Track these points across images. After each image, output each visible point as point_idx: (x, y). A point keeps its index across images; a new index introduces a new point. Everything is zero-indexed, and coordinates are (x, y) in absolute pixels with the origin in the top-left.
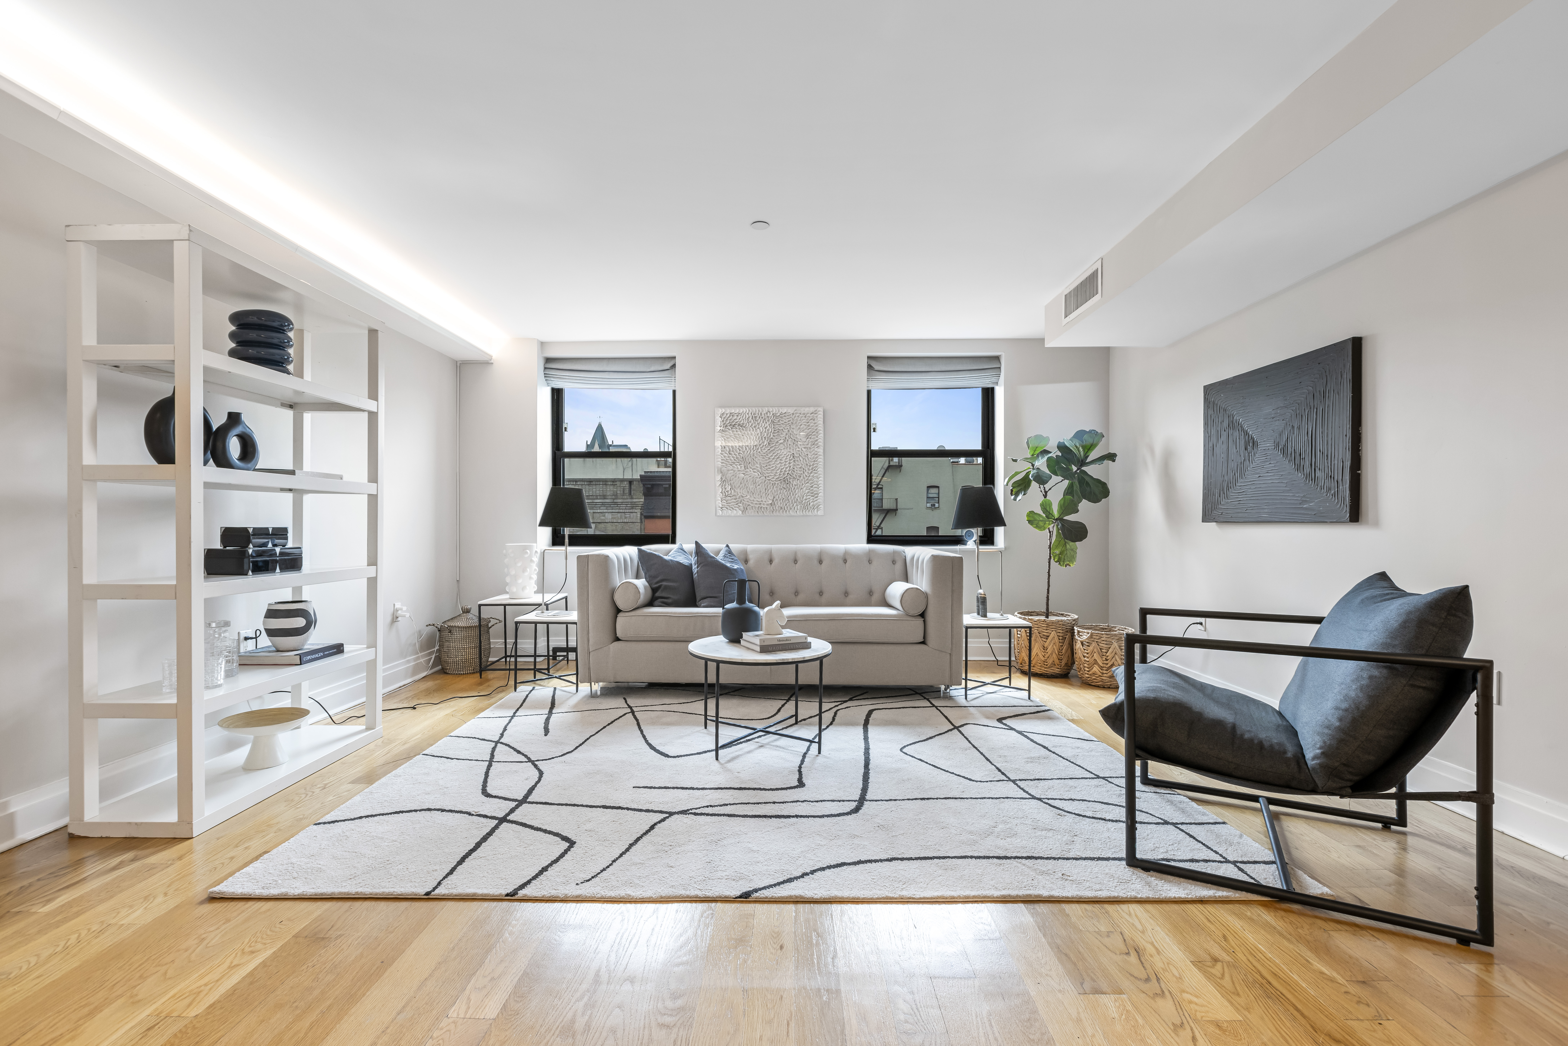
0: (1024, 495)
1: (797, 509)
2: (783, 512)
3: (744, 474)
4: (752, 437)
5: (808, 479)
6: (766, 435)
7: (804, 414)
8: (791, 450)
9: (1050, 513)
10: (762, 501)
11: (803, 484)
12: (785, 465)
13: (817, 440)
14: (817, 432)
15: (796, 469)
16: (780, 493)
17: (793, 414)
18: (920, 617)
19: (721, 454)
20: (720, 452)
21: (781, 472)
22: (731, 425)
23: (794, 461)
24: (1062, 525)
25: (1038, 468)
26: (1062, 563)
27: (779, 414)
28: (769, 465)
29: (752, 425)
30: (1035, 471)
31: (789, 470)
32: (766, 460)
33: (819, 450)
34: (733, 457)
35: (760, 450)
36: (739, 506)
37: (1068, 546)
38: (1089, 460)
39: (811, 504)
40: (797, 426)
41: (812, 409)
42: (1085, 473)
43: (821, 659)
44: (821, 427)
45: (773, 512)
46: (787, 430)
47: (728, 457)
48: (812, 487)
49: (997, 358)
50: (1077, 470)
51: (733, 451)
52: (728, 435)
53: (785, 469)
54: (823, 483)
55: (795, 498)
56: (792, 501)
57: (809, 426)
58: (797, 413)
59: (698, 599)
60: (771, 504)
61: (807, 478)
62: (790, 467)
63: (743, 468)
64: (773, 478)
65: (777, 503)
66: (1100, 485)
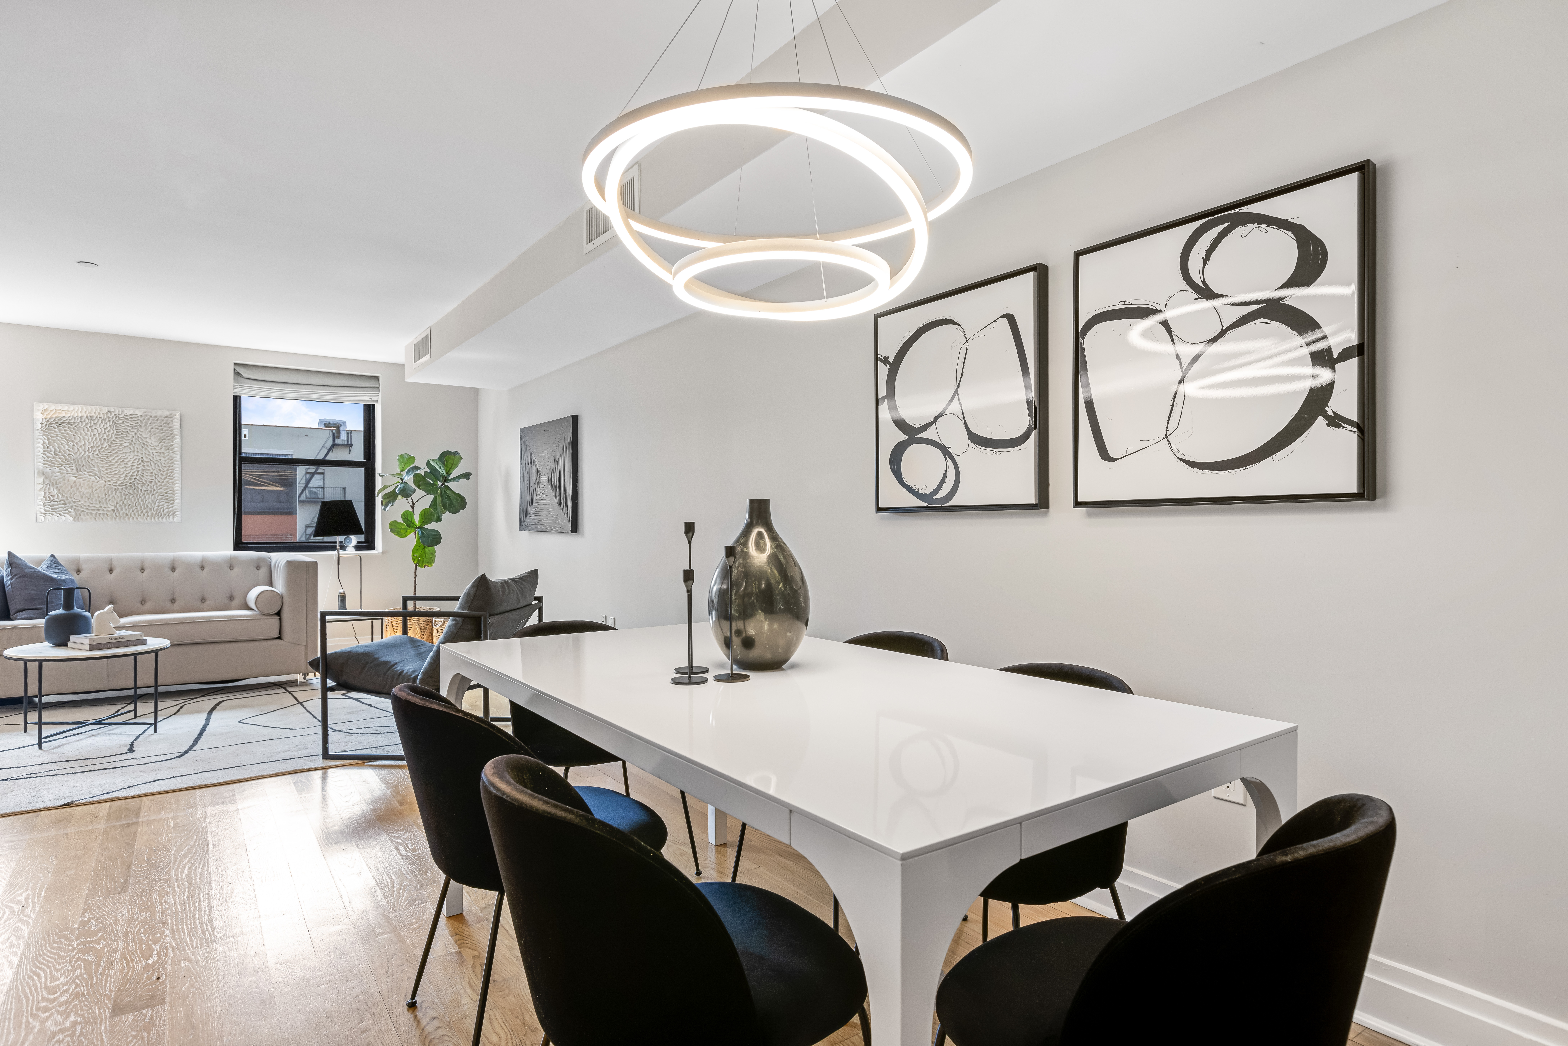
0: (392, 506)
1: (148, 516)
2: (129, 519)
3: (76, 477)
4: (86, 437)
5: (161, 485)
6: (105, 437)
7: (156, 417)
8: (139, 454)
9: (411, 522)
10: (101, 507)
11: (154, 490)
12: (131, 469)
13: (172, 445)
14: (173, 437)
15: (145, 473)
16: (125, 499)
17: (141, 416)
18: (276, 616)
19: (43, 454)
20: (42, 452)
21: (126, 476)
22: (57, 423)
23: (144, 466)
24: (422, 532)
25: (406, 483)
26: (420, 565)
27: (123, 416)
28: (111, 469)
29: (87, 424)
30: (402, 485)
31: (137, 475)
32: (106, 463)
33: (175, 455)
34: (60, 458)
35: (97, 452)
36: (70, 512)
37: (427, 550)
38: (451, 477)
39: (166, 511)
40: (146, 429)
41: (166, 413)
42: (447, 487)
43: (156, 652)
44: (177, 431)
45: (115, 519)
46: (134, 433)
47: (54, 458)
48: (166, 493)
49: (377, 378)
50: (442, 485)
51: (60, 452)
52: (52, 433)
53: (131, 474)
54: (179, 489)
55: (144, 504)
56: (141, 507)
57: (162, 429)
58: (146, 415)
59: (12, 612)
60: (113, 510)
61: (159, 484)
62: (138, 471)
63: (75, 471)
64: (116, 483)
65: (122, 509)
66: (459, 499)
